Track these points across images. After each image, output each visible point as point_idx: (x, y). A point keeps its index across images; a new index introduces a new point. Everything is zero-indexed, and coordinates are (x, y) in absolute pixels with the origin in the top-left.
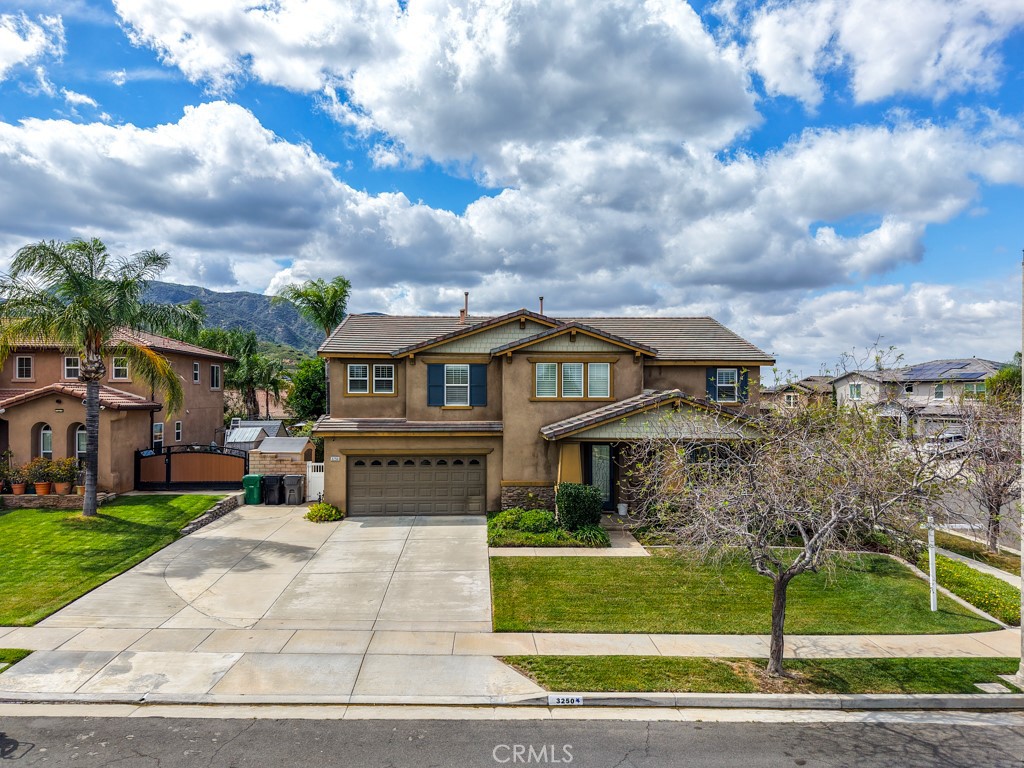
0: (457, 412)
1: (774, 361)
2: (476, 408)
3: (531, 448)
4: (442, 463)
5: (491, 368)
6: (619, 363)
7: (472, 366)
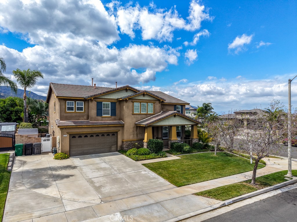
0: (106, 118)
1: (189, 104)
2: (112, 117)
3: (133, 129)
4: (103, 135)
5: (117, 104)
6: (156, 103)
7: (111, 103)
